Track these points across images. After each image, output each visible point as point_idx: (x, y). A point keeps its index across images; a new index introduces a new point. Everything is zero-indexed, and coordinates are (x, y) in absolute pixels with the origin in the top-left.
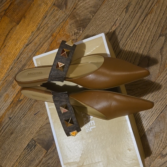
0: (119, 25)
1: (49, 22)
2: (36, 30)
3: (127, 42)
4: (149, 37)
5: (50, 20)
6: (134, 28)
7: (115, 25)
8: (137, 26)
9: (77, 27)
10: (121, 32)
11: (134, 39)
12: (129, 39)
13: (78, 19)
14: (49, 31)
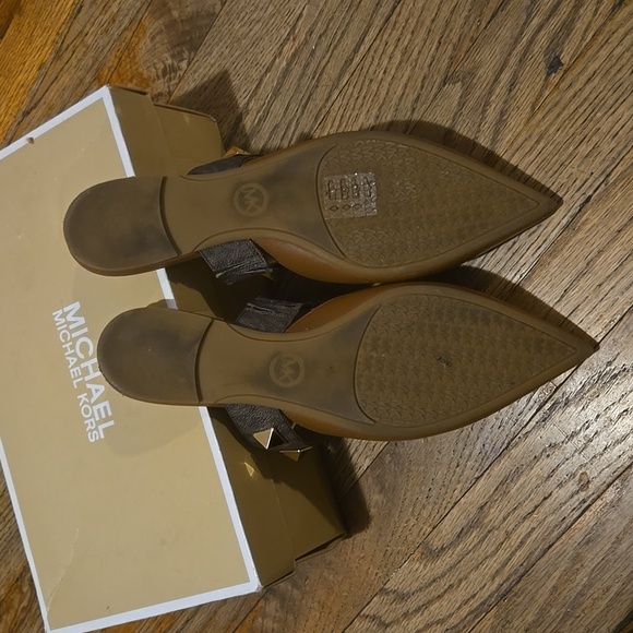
0: (305, 39)
1: (88, 26)
2: (50, 60)
3: (330, 103)
4: (406, 85)
5: (93, 20)
6: (356, 51)
7: (294, 39)
8: (366, 40)
9: (174, 47)
10: (312, 66)
11: (355, 95)
12: (337, 92)
13: (175, 14)
14: (88, 61)
